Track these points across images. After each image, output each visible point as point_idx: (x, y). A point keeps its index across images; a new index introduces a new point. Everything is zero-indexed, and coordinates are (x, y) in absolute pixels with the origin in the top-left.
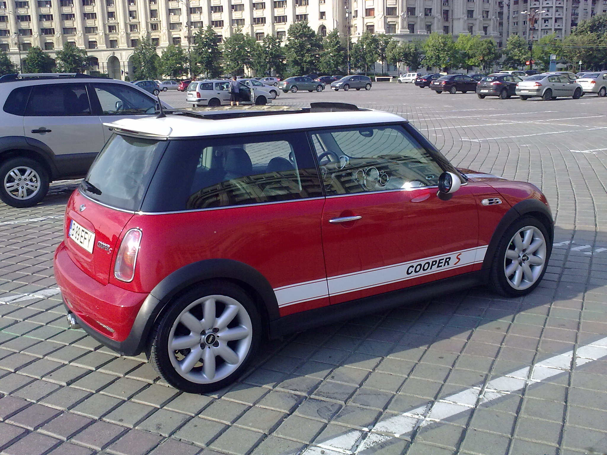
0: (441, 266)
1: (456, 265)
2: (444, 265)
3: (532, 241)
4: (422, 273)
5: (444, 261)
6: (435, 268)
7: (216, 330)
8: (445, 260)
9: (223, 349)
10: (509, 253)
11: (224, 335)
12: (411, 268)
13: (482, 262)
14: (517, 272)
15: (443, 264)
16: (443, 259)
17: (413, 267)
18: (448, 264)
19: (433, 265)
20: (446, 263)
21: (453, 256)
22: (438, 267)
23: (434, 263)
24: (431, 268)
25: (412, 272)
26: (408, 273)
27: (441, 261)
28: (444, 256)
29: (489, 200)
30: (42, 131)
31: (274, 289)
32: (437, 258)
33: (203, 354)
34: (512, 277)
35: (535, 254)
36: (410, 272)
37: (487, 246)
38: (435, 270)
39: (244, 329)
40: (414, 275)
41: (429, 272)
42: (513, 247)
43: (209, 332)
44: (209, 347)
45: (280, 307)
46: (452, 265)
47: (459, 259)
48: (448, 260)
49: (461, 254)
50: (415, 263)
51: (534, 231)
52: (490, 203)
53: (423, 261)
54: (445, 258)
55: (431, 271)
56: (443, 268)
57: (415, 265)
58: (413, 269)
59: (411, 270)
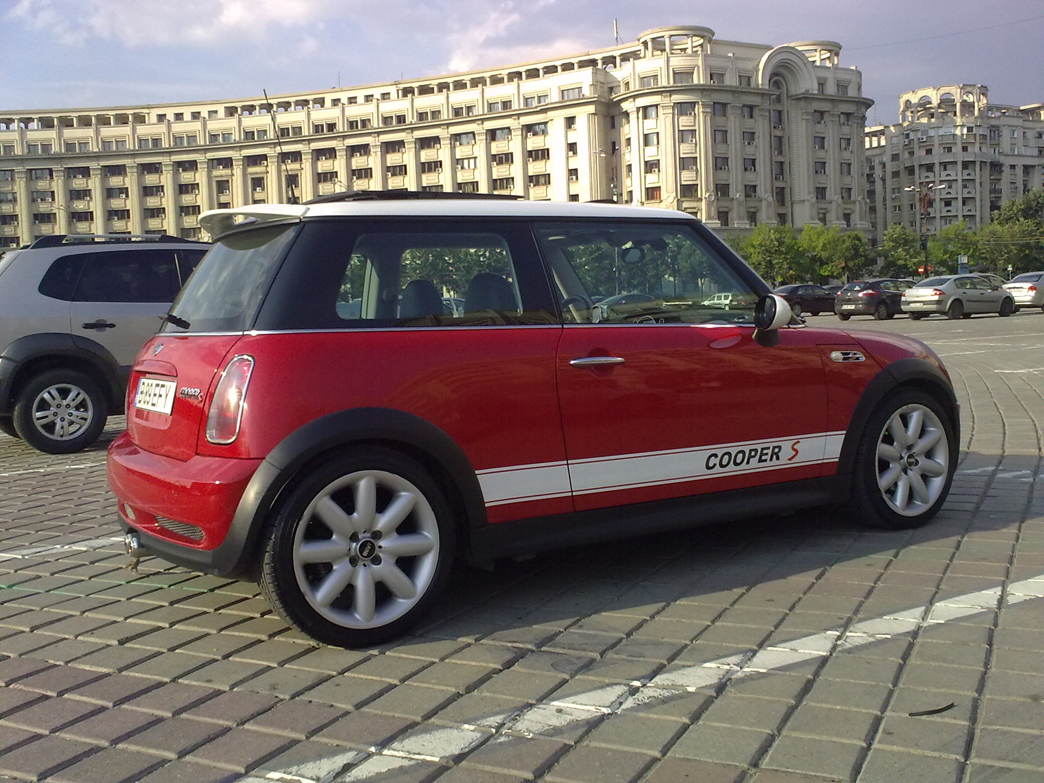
0: (766, 460)
1: (792, 462)
2: (771, 460)
3: (923, 432)
4: (732, 469)
5: (770, 452)
6: (754, 462)
7: (377, 535)
8: (771, 448)
9: (387, 570)
10: (882, 449)
11: (389, 544)
12: (713, 458)
13: (837, 460)
14: (901, 485)
15: (768, 457)
16: (768, 448)
17: (715, 455)
18: (778, 458)
19: (750, 457)
20: (774, 456)
21: (786, 444)
22: (760, 461)
23: (753, 453)
24: (748, 463)
25: (715, 465)
26: (708, 468)
27: (765, 452)
28: (771, 443)
29: (843, 354)
30: (100, 326)
31: (477, 472)
32: (759, 444)
33: (353, 575)
34: (892, 492)
35: (929, 454)
36: (711, 465)
37: (844, 432)
38: (754, 466)
39: (426, 537)
40: (718, 472)
41: (745, 469)
42: (889, 440)
43: (365, 538)
44: (365, 565)
45: (487, 505)
46: (783, 462)
47: (797, 452)
48: (776, 450)
49: (799, 442)
50: (720, 449)
51: (925, 415)
52: (844, 359)
53: (733, 448)
54: (771, 445)
55: (748, 467)
56: (768, 463)
57: (720, 453)
58: (717, 461)
59: (713, 461)
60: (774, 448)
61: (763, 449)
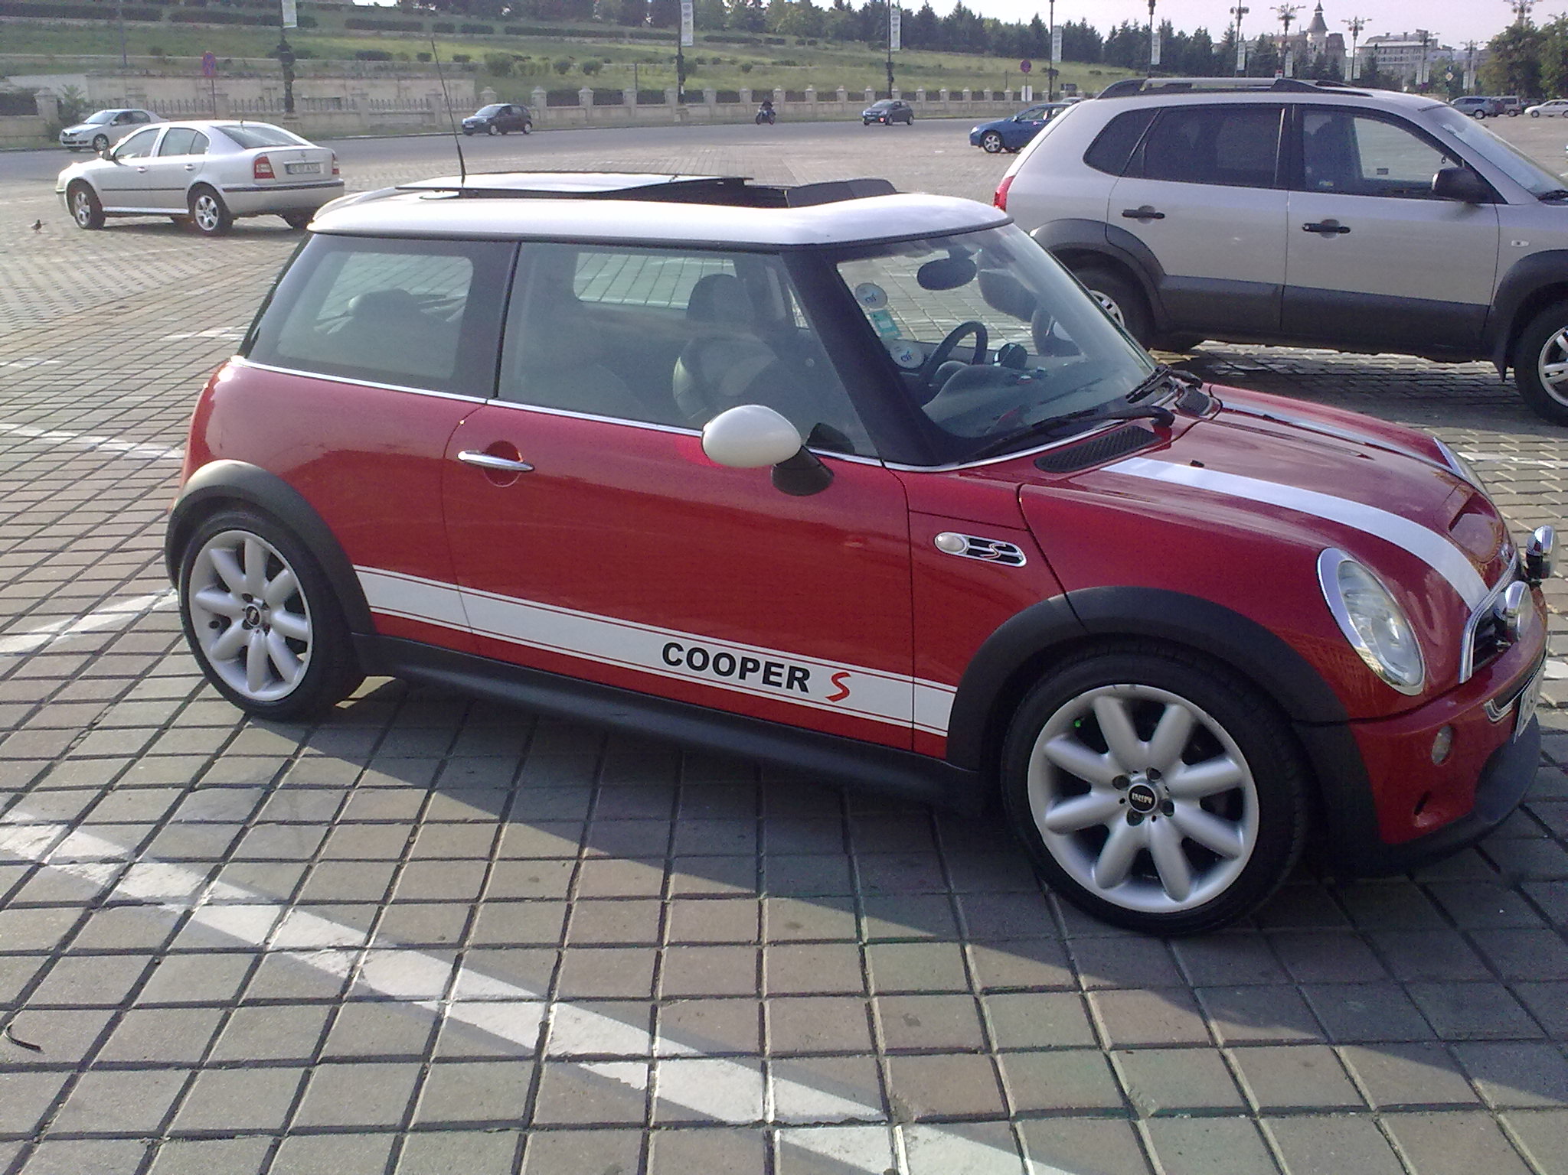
0: (779, 685)
1: (834, 703)
2: (790, 686)
4: (708, 677)
5: (785, 672)
6: (754, 679)
7: (266, 605)
9: (273, 645)
10: (1051, 748)
11: (278, 618)
12: (676, 649)
13: (943, 733)
15: (784, 680)
16: (782, 666)
17: (680, 649)
18: (803, 688)
19: (744, 669)
21: (817, 669)
22: (766, 681)
23: (750, 665)
24: (742, 676)
25: (682, 661)
26: (667, 661)
27: (773, 669)
29: (972, 542)
30: (1145, 214)
36: (672, 658)
37: (956, 689)
38: (753, 684)
40: (684, 673)
41: (733, 683)
43: (255, 603)
44: (257, 632)
45: (372, 610)
46: (815, 696)
47: (846, 692)
48: (799, 674)
49: (848, 675)
50: (688, 641)
52: (970, 552)
53: (714, 646)
54: (788, 664)
55: (741, 682)
56: (783, 690)
57: (687, 646)
58: (683, 656)
59: (673, 654)
60: (793, 669)
61: (769, 665)
